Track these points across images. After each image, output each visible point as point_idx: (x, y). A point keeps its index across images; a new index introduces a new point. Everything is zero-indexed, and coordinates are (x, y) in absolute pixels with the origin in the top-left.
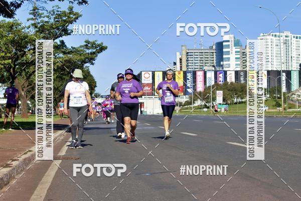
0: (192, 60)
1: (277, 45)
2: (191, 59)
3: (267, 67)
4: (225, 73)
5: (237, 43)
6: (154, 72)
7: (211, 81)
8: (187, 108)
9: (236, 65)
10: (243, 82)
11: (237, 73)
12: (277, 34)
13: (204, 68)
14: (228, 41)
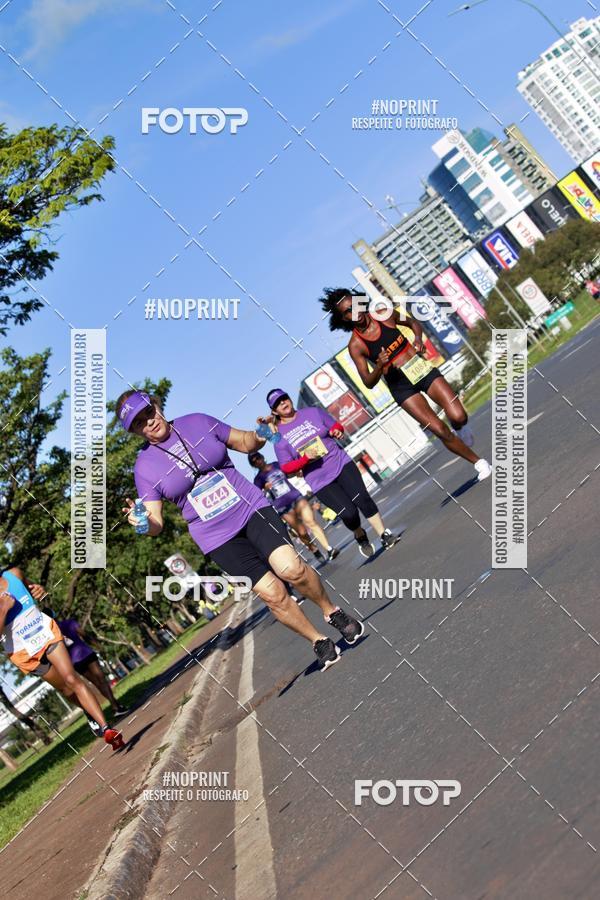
0: (404, 262)
1: (579, 72)
2: (400, 261)
3: (593, 143)
4: (504, 231)
5: (479, 141)
6: (334, 359)
7: (486, 279)
8: (478, 386)
9: (517, 193)
10: (562, 221)
11: (532, 211)
12: (558, 44)
13: (446, 259)
14: (454, 152)
